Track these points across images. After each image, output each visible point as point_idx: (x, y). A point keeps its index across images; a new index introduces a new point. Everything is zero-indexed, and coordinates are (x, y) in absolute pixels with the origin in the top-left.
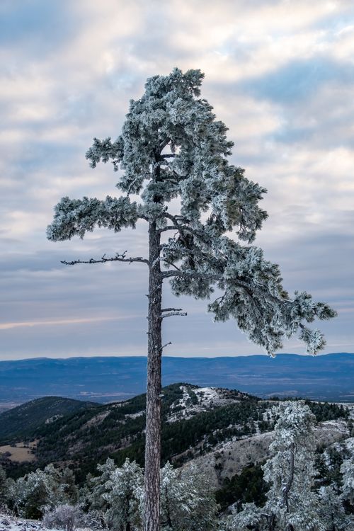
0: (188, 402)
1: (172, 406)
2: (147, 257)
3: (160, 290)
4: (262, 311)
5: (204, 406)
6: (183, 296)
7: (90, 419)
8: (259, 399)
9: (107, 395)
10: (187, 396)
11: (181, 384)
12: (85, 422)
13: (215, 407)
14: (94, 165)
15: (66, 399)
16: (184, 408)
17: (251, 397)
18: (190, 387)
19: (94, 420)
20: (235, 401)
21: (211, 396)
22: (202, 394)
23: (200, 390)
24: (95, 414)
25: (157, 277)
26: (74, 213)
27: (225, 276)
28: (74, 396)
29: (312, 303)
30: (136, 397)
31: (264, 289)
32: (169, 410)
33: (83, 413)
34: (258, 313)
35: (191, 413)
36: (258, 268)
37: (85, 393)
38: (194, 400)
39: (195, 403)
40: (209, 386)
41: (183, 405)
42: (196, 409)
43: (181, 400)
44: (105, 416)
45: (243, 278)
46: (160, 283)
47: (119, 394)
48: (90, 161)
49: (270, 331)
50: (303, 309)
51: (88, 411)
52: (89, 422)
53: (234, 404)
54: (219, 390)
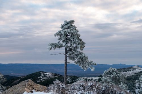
0: (43, 77)
1: (38, 78)
2: (64, 53)
3: (67, 59)
4: (84, 63)
5: (47, 78)
6: (70, 60)
7: (14, 81)
8: (63, 76)
9: (19, 74)
10: (43, 75)
11: (41, 72)
12: (13, 82)
13: (50, 78)
14: (55, 37)
15: (7, 75)
16: (42, 78)
17: (60, 75)
18: (43, 72)
19: (16, 81)
20: (56, 76)
21: (49, 75)
22: (47, 74)
23: (46, 73)
24: (16, 80)
25: (66, 57)
26: (53, 46)
27: (79, 57)
28: (9, 75)
29: (93, 63)
30: (28, 75)
31: (85, 60)
32: (37, 79)
33: (12, 79)
34: (83, 64)
35: (44, 80)
36: (84, 57)
37: (12, 74)
38: (44, 76)
39: (45, 77)
40: (49, 72)
41: (41, 77)
42: (45, 78)
43: (41, 76)
44: (19, 80)
45: (81, 58)
46: (67, 58)
47: (22, 74)
48: (55, 36)
49: (85, 67)
50: (91, 63)
51: (14, 79)
52: (14, 82)
53: (56, 77)
54: (52, 73)
